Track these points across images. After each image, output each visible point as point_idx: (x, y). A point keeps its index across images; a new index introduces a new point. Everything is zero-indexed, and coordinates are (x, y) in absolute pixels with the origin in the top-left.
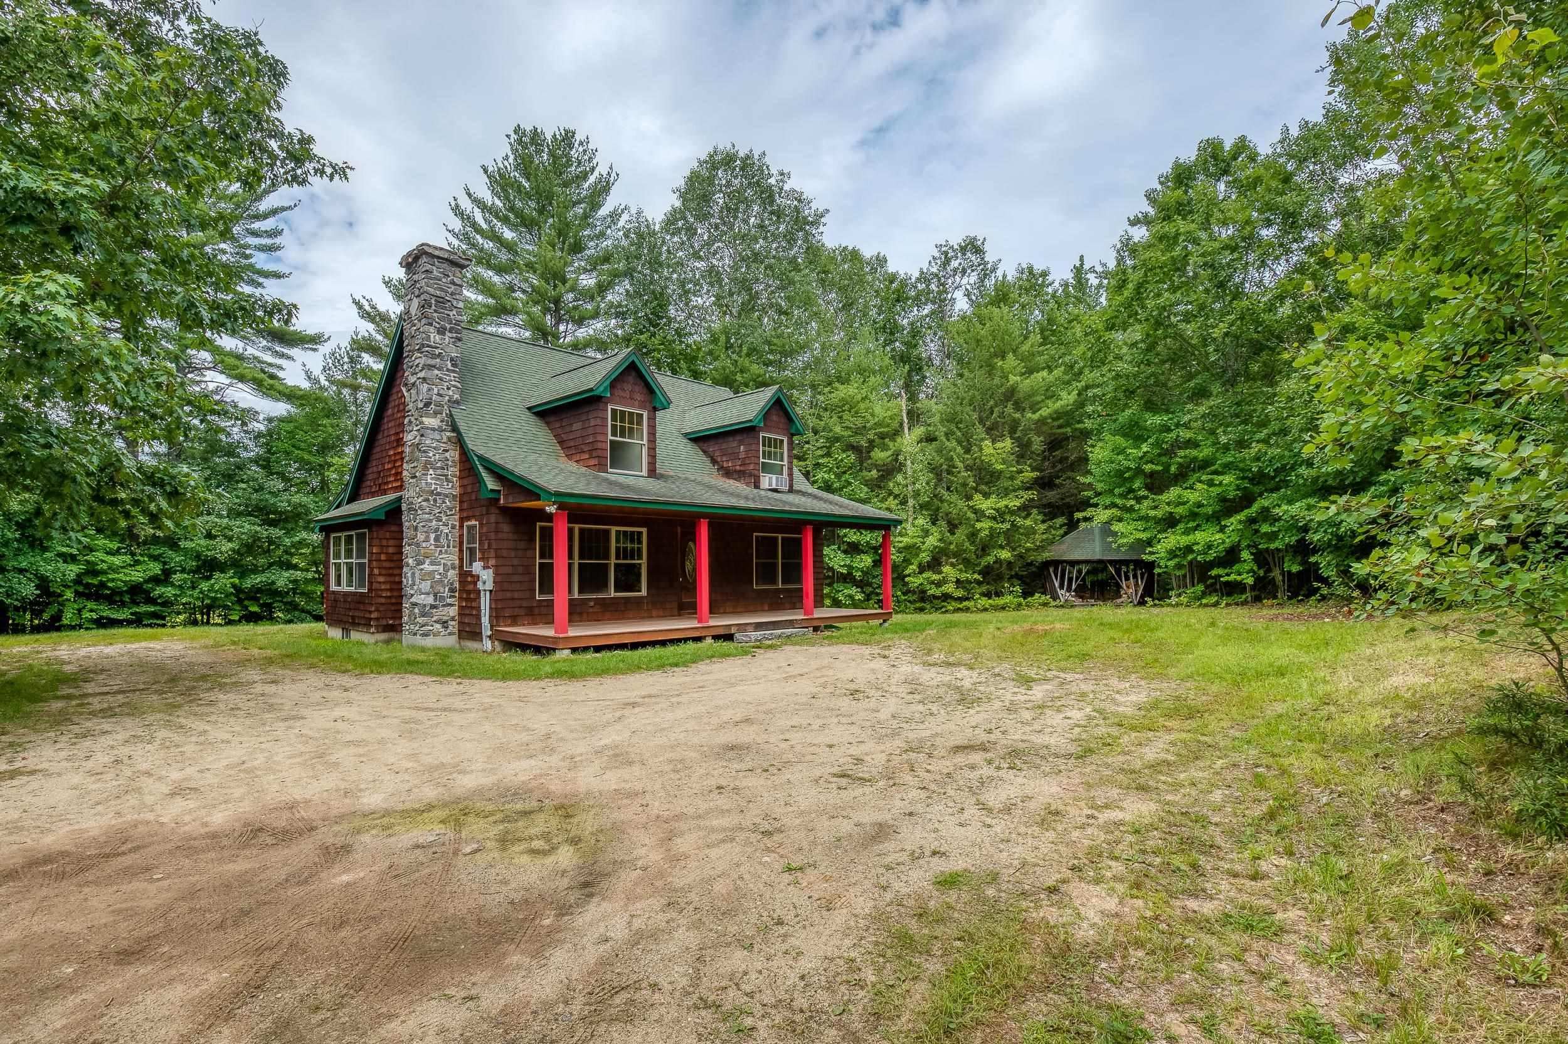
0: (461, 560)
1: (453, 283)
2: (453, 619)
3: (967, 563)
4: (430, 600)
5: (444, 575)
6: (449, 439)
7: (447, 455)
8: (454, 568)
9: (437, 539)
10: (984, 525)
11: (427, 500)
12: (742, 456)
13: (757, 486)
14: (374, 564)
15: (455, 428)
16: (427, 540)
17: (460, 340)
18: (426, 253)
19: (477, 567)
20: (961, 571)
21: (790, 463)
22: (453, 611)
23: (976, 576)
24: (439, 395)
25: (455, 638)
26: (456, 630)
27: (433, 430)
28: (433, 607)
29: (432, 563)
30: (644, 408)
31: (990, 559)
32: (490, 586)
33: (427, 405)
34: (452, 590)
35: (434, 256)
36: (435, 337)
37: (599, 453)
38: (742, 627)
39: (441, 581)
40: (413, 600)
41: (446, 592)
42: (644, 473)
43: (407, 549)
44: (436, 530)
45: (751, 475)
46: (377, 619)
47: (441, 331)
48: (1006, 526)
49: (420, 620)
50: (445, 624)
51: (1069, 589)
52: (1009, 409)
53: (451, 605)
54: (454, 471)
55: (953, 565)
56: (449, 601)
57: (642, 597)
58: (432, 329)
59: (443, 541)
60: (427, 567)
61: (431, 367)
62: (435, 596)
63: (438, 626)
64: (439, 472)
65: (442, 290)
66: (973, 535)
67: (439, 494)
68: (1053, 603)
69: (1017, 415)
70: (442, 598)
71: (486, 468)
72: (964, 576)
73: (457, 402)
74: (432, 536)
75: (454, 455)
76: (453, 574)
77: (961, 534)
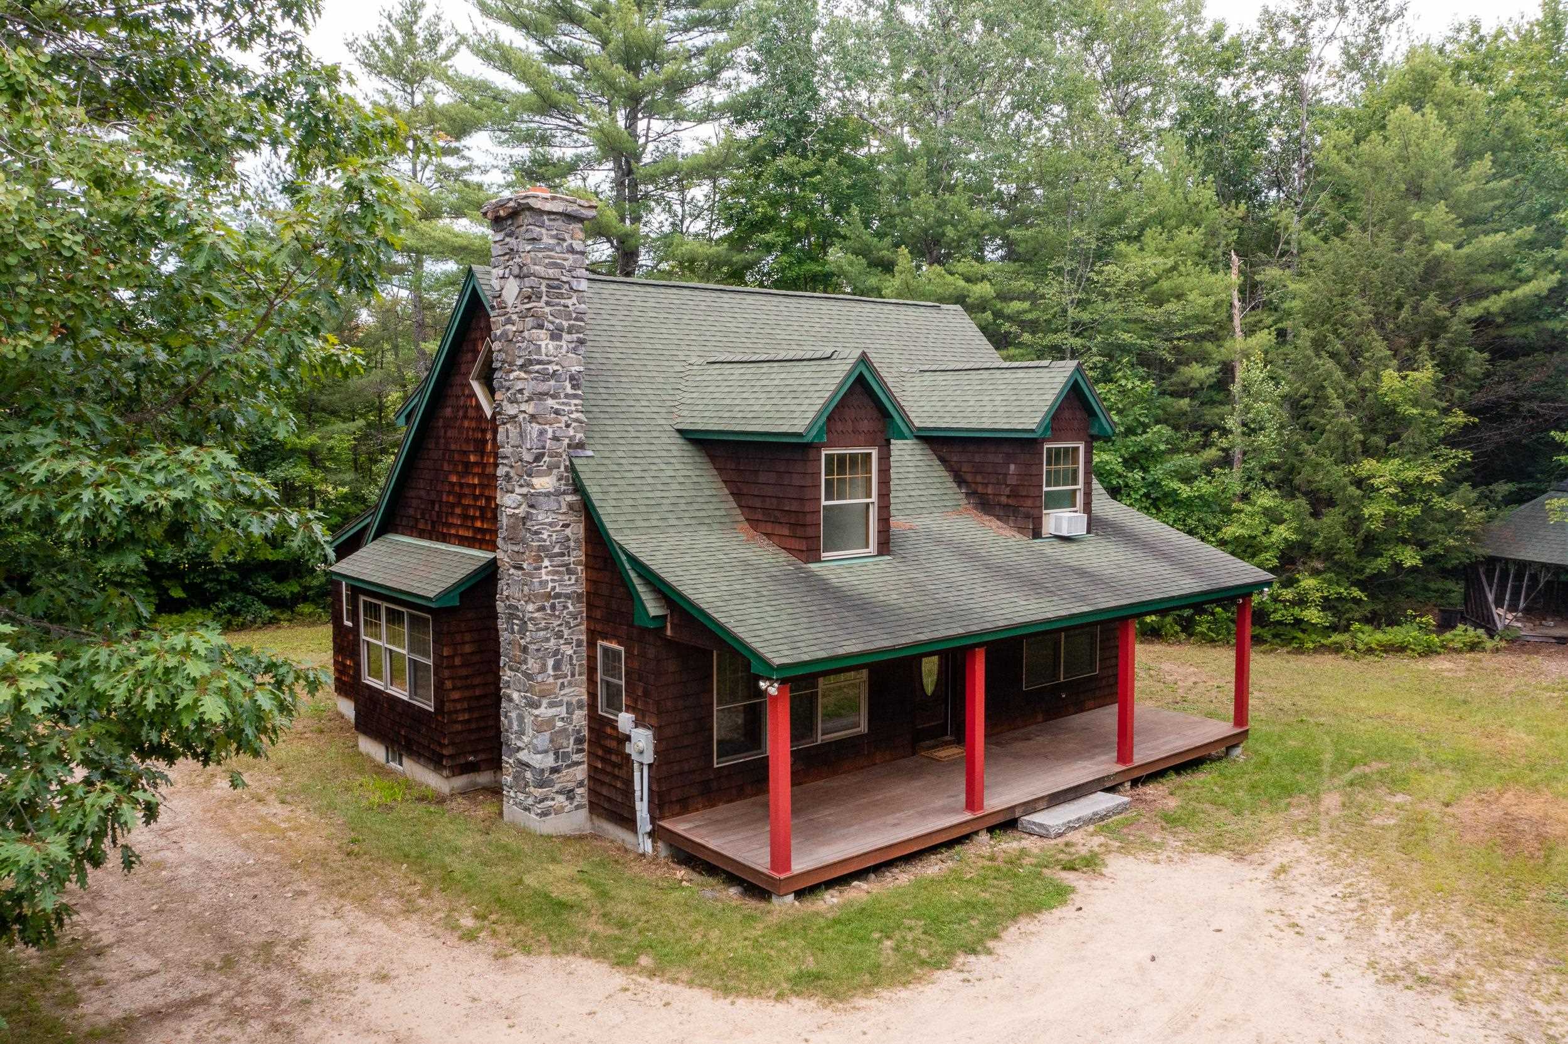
0: (592, 695)
1: (572, 250)
2: (581, 784)
3: (1343, 570)
4: (549, 761)
5: (567, 720)
6: (570, 506)
7: (568, 531)
8: (580, 707)
9: (557, 666)
10: (1374, 510)
11: (542, 609)
12: (1013, 481)
13: (1037, 534)
14: (446, 673)
15: (578, 487)
16: (543, 669)
17: (581, 342)
18: (530, 209)
19: (625, 720)
20: (1330, 582)
21: (1088, 484)
22: (581, 773)
23: (1356, 593)
24: (556, 439)
25: (584, 813)
26: (585, 801)
27: (547, 495)
28: (555, 770)
29: (551, 705)
30: (872, 444)
31: (1381, 564)
32: (649, 758)
33: (538, 458)
34: (579, 741)
35: (541, 212)
36: (547, 345)
37: (810, 532)
38: (1031, 806)
39: (564, 730)
40: (522, 755)
41: (571, 746)
42: (873, 548)
43: (507, 675)
44: (556, 652)
45: (1027, 516)
46: (451, 757)
47: (555, 336)
48: (1416, 510)
49: (538, 792)
50: (570, 794)
51: (1513, 608)
52: (1431, 301)
53: (578, 764)
54: (578, 555)
55: (1315, 573)
56: (576, 757)
57: (861, 737)
58: (542, 333)
59: (566, 668)
60: (544, 711)
61: (542, 395)
62: (556, 754)
63: (561, 798)
64: (558, 560)
65: (555, 265)
66: (1355, 523)
67: (558, 596)
68: (1489, 644)
69: (1443, 313)
70: (566, 755)
71: (640, 576)
72: (1334, 591)
73: (581, 445)
74: (550, 663)
75: (577, 530)
76: (580, 718)
77: (1332, 520)
